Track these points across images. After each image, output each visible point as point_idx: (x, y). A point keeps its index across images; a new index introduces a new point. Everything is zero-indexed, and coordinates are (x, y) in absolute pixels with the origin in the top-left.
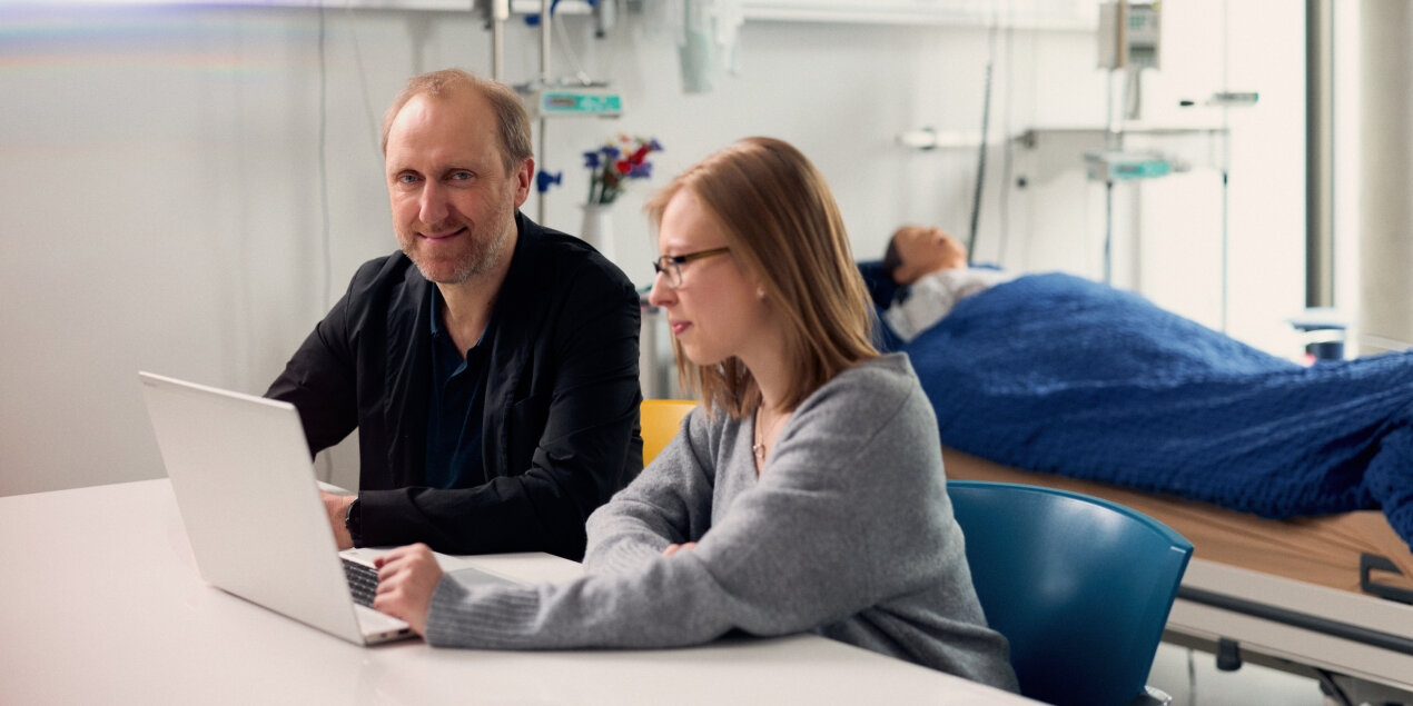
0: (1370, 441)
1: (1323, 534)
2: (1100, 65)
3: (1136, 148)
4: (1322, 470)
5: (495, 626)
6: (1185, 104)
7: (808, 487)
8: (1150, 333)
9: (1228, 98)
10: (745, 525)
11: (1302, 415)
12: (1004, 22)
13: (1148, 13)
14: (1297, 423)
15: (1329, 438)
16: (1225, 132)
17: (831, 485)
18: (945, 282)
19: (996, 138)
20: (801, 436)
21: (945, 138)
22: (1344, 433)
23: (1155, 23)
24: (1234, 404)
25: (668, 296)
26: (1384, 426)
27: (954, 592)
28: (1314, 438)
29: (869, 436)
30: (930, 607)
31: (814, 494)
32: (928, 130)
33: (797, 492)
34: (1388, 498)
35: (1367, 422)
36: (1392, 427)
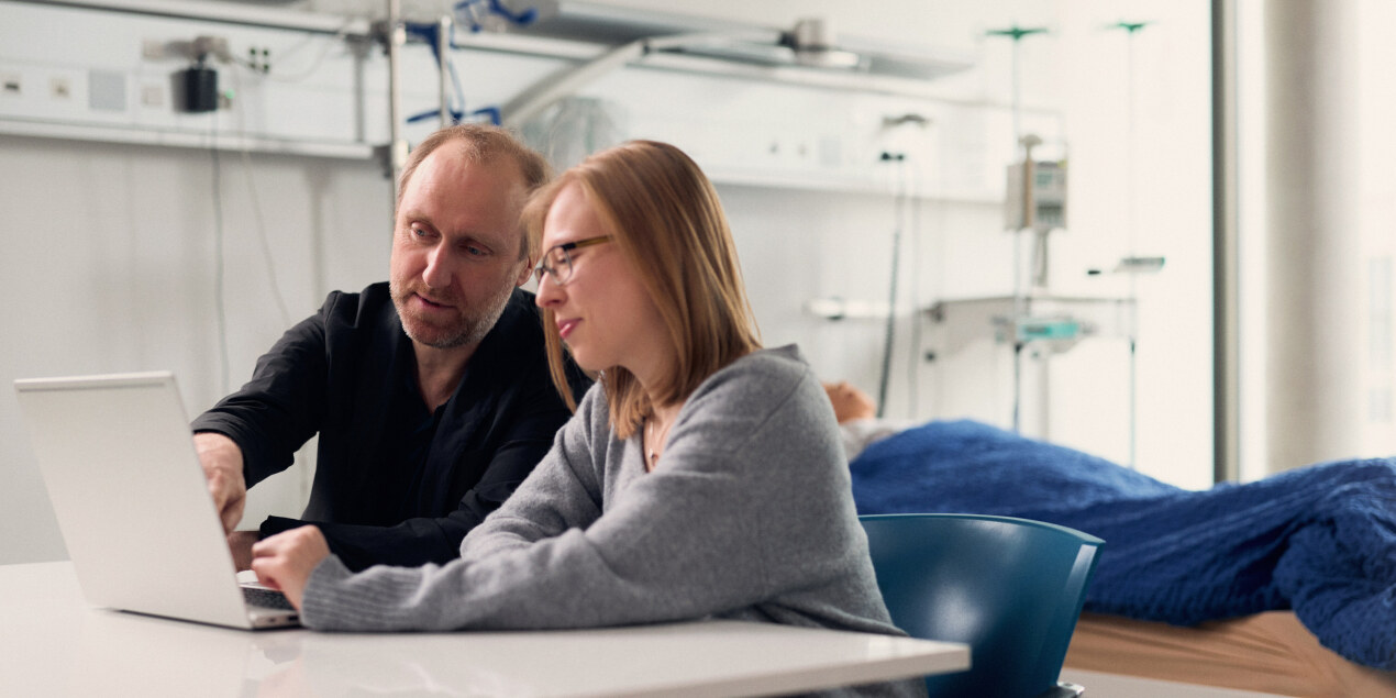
0: (1278, 541)
1: (1233, 637)
2: (1007, 228)
3: (1042, 311)
4: (1231, 572)
5: (375, 600)
6: (1092, 273)
7: (700, 469)
8: (1059, 466)
9: (1134, 263)
10: (637, 509)
11: (1212, 523)
12: (910, 191)
13: (1054, 172)
14: (1207, 530)
15: (1238, 541)
16: (1132, 301)
17: (726, 466)
18: (855, 431)
19: (904, 310)
20: (693, 421)
21: (854, 309)
22: (1253, 534)
23: (1062, 182)
24: (1144, 519)
25: (556, 295)
26: (1293, 526)
27: (858, 589)
28: (1223, 541)
29: (762, 417)
30: (835, 603)
31: (709, 476)
32: (836, 299)
33: (691, 474)
34: (1296, 592)
35: (1277, 522)
36: (1301, 526)
